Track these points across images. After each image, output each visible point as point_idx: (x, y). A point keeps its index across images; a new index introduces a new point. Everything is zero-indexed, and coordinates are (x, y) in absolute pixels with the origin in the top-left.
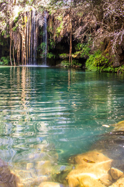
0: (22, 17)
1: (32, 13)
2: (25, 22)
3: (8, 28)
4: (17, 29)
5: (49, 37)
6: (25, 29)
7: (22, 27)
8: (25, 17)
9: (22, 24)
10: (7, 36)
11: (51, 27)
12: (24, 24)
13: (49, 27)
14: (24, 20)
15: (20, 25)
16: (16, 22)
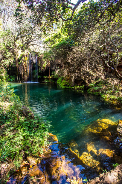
0: (24, 57)
1: (29, 56)
2: (26, 60)
3: (15, 62)
4: (21, 63)
5: (38, 68)
6: (26, 64)
7: (24, 63)
8: (26, 57)
9: (24, 61)
10: (14, 66)
11: (40, 64)
12: (25, 61)
13: (38, 63)
14: (25, 59)
15: (23, 62)
16: (21, 59)
